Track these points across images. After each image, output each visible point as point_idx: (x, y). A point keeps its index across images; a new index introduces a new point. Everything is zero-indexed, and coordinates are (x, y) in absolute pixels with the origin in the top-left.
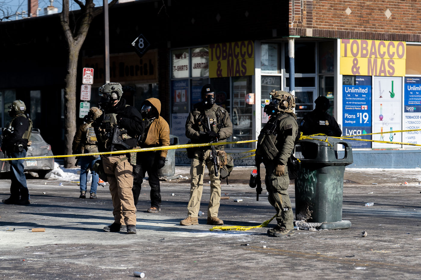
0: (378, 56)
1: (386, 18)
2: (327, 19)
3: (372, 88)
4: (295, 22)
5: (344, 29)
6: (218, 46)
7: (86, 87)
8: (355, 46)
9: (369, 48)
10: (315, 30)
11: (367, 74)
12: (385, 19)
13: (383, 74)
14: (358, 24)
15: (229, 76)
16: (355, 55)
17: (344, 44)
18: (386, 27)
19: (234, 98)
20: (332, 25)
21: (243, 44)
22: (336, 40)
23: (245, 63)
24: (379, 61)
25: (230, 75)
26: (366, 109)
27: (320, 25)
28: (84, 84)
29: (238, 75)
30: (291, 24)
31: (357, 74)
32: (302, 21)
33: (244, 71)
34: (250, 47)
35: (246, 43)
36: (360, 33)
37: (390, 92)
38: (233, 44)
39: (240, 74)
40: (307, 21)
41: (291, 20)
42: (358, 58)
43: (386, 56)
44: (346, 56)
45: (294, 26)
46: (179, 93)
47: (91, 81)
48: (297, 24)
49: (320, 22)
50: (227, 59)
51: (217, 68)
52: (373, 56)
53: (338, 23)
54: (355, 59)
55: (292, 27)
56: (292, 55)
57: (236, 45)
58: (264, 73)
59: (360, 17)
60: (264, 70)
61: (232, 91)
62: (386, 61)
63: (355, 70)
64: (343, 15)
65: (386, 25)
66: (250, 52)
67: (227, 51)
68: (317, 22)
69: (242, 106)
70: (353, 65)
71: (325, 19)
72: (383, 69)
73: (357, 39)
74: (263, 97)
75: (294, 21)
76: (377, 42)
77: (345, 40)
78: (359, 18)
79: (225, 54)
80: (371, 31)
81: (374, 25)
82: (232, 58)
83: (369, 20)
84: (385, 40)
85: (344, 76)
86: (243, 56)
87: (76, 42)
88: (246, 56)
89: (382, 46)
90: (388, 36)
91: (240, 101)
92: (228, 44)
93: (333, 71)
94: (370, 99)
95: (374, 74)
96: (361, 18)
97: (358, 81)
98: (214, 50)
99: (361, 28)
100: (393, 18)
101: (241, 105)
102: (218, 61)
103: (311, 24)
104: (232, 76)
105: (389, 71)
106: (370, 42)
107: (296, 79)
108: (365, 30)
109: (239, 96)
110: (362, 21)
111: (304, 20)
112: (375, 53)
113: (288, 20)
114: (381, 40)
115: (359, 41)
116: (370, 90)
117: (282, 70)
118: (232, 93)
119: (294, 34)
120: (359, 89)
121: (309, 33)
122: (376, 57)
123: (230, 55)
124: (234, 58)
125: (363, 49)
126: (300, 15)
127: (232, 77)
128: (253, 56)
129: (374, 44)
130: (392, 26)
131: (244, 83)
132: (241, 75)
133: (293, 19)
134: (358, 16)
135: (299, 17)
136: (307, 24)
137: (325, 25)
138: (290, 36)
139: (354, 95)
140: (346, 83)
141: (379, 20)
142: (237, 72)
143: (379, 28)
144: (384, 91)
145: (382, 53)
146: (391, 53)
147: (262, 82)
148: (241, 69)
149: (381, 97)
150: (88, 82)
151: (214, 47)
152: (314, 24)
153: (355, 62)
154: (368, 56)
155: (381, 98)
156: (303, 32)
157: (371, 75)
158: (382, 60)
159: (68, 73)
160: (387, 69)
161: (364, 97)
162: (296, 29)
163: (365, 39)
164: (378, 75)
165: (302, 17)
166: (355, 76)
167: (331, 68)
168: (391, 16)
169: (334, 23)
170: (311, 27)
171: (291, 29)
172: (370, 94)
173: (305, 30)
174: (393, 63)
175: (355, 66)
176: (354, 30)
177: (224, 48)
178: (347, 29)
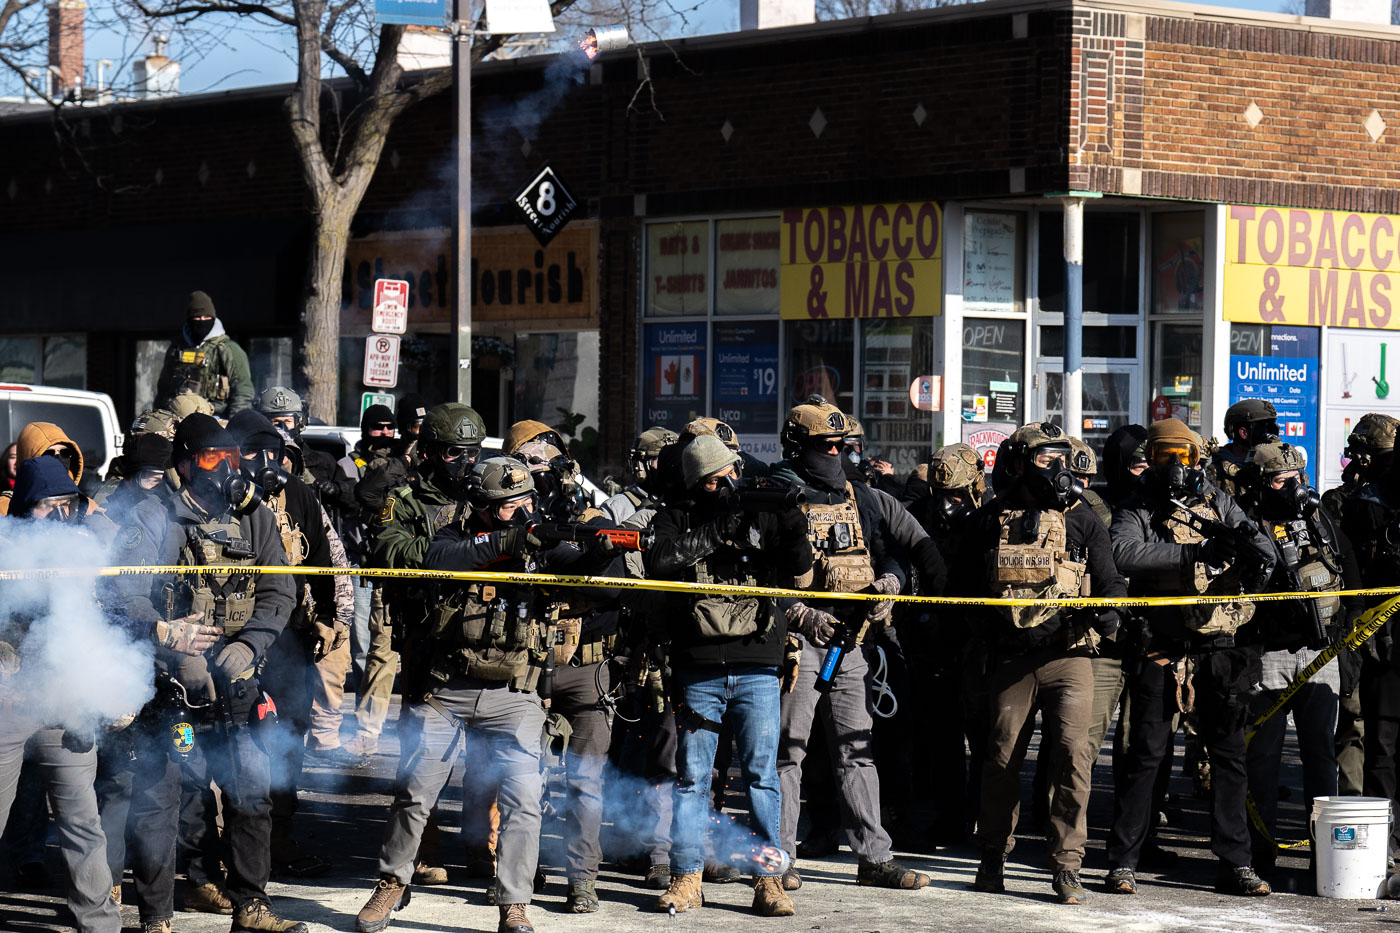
0: (1342, 264)
1: (1370, 139)
2: (1186, 139)
3: (1319, 367)
4: (1088, 148)
5: (1239, 173)
6: (815, 216)
7: (383, 344)
8: (1271, 227)
9: (1314, 237)
10: (1150, 173)
11: (1305, 322)
12: (1367, 144)
13: (1356, 321)
14: (1282, 158)
15: (852, 316)
16: (1270, 258)
17: (1236, 222)
18: (1366, 169)
19: (866, 388)
20: (1204, 160)
21: (903, 212)
22: (1214, 207)
23: (911, 275)
24: (1344, 278)
25: (857, 314)
26: (1300, 433)
27: (1166, 157)
28: (376, 333)
29: (882, 313)
30: (1075, 152)
31: (1276, 321)
32: (1110, 142)
33: (905, 300)
34: (927, 220)
35: (915, 209)
36: (1287, 185)
37: (1374, 379)
38: (868, 212)
39: (889, 311)
40: (1126, 145)
41: (1075, 141)
42: (1279, 269)
43: (1367, 262)
44: (1242, 260)
45: (1085, 160)
46: (672, 366)
47: (401, 325)
48: (1096, 155)
49: (1165, 148)
50: (845, 259)
51: (809, 287)
52: (1326, 263)
53: (1219, 153)
54: (1272, 273)
55: (1079, 164)
56: (1075, 253)
57: (880, 213)
58: (972, 310)
59: (1290, 133)
60: (974, 299)
61: (862, 366)
62: (1366, 279)
63: (1269, 307)
64: (1238, 128)
65: (1368, 162)
66: (927, 241)
67: (848, 232)
68: (1155, 147)
69: (894, 416)
70: (1262, 289)
71: (1181, 140)
72: (1354, 305)
73: (1279, 205)
74: (966, 390)
75: (1084, 144)
76: (1340, 217)
77: (1242, 210)
78: (1285, 139)
79: (837, 244)
80: (1323, 179)
81: (1331, 162)
82: (865, 256)
83: (1315, 144)
84: (1362, 211)
85: (1234, 325)
86: (903, 252)
87: (341, 190)
88: (915, 252)
89: (1353, 230)
90: (1372, 199)
91: (889, 398)
92: (850, 213)
93: (1199, 307)
94: (1314, 400)
95: (1328, 323)
96: (1293, 139)
97: (1277, 342)
98: (800, 227)
99: (1290, 170)
100: (1388, 141)
101: (890, 411)
102: (812, 266)
103: (1138, 155)
104: (861, 316)
105: (1373, 312)
106: (1317, 216)
107: (1087, 331)
108: (1303, 178)
109: (886, 381)
110: (1296, 147)
111: (1116, 140)
112: (1331, 254)
113: (1067, 140)
114: (1350, 210)
115: (1284, 213)
116: (1315, 374)
117: (1029, 301)
118: (862, 372)
119: (1084, 185)
120: (1279, 369)
121: (1132, 183)
122: (1335, 267)
123: (858, 247)
124: (870, 257)
125: (1295, 237)
126: (1105, 125)
127: (863, 321)
128: (937, 253)
129: (1328, 225)
130: (1386, 167)
131: (904, 340)
132: (896, 314)
133: (1083, 137)
134: (1283, 132)
135: (1102, 129)
136: (1126, 154)
137: (1181, 159)
138: (1072, 194)
139: (1266, 390)
140: (1239, 348)
141: (1348, 145)
142: (881, 302)
143: (1345, 172)
144: (1355, 375)
145: (1353, 253)
146: (1381, 254)
147: (967, 338)
148: (895, 293)
149: (1346, 395)
150: (391, 326)
151: (800, 220)
152: (1147, 154)
153: (1272, 280)
154: (1311, 263)
155: (1347, 400)
156: (1111, 181)
157: (1317, 323)
158: (1353, 275)
159: (314, 292)
160: (1369, 304)
161: (1294, 396)
162: (1093, 169)
163: (1304, 207)
164: (1339, 324)
165: (1110, 130)
166: (1268, 327)
167: (1193, 299)
168: (1384, 133)
169: (1210, 152)
170: (1136, 166)
171: (1075, 169)
172: (1313, 386)
173: (1120, 172)
174: (1388, 286)
175: (1270, 293)
176: (1270, 176)
177: (837, 224)
178: (1248, 174)
